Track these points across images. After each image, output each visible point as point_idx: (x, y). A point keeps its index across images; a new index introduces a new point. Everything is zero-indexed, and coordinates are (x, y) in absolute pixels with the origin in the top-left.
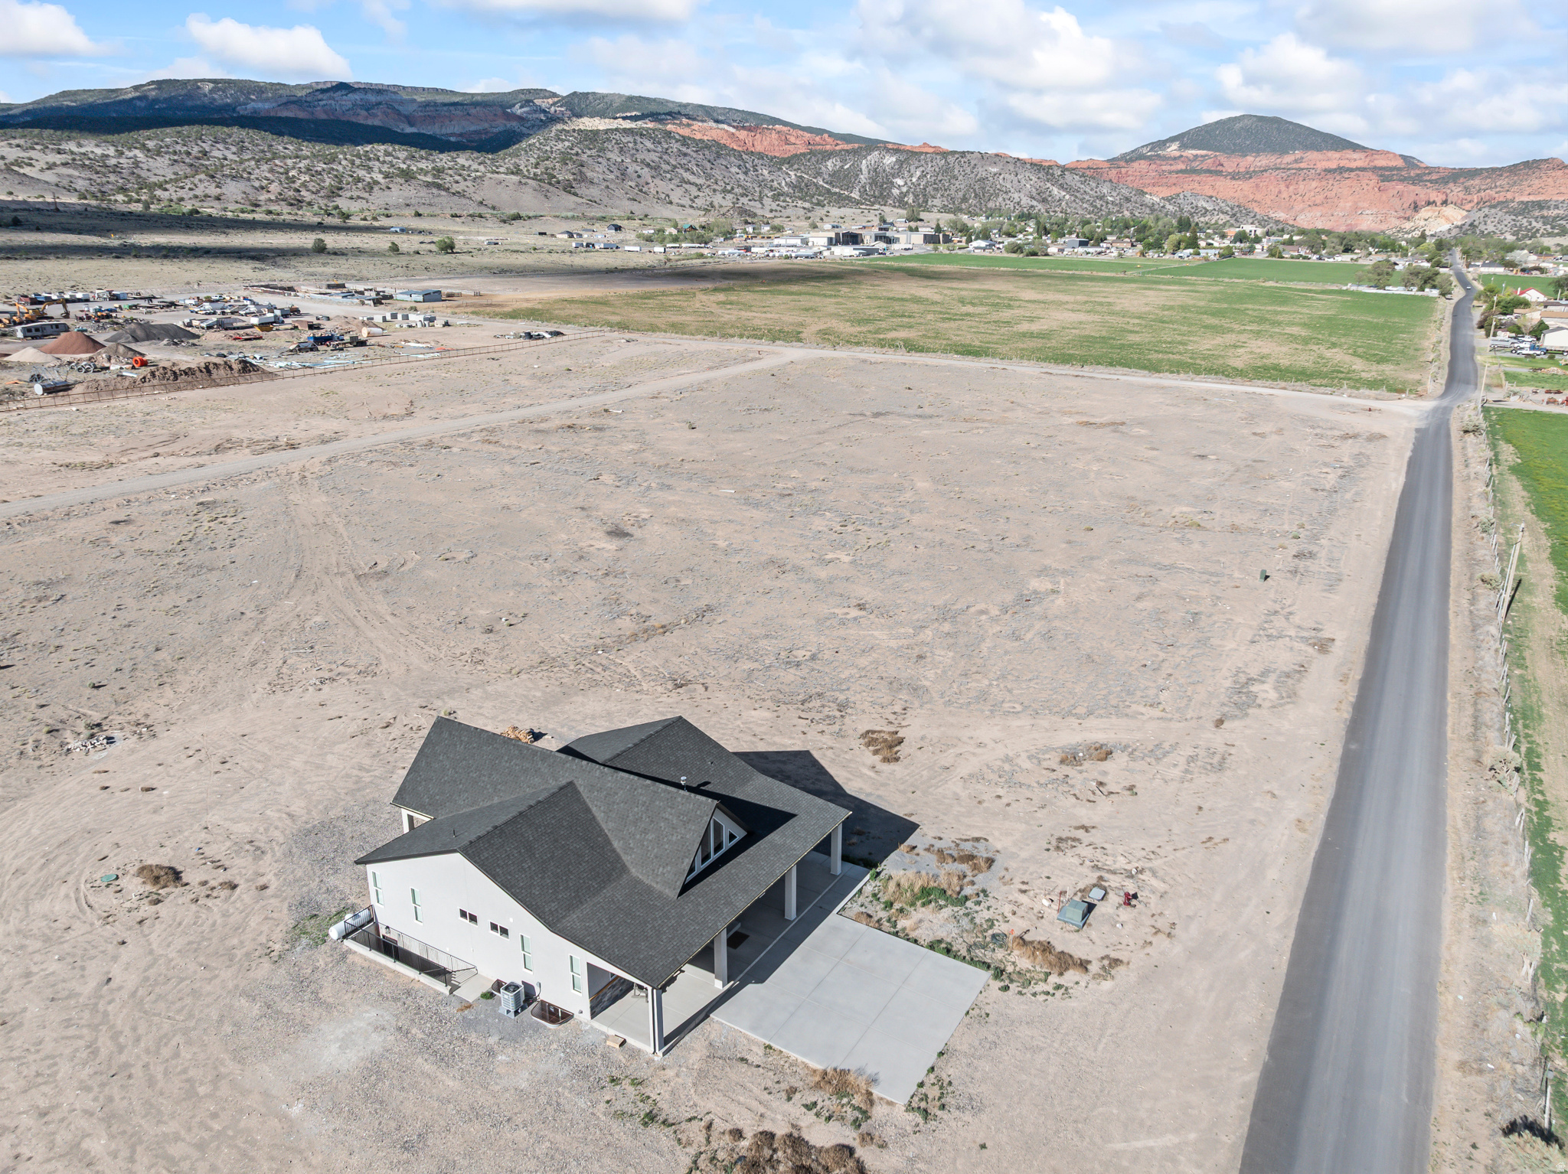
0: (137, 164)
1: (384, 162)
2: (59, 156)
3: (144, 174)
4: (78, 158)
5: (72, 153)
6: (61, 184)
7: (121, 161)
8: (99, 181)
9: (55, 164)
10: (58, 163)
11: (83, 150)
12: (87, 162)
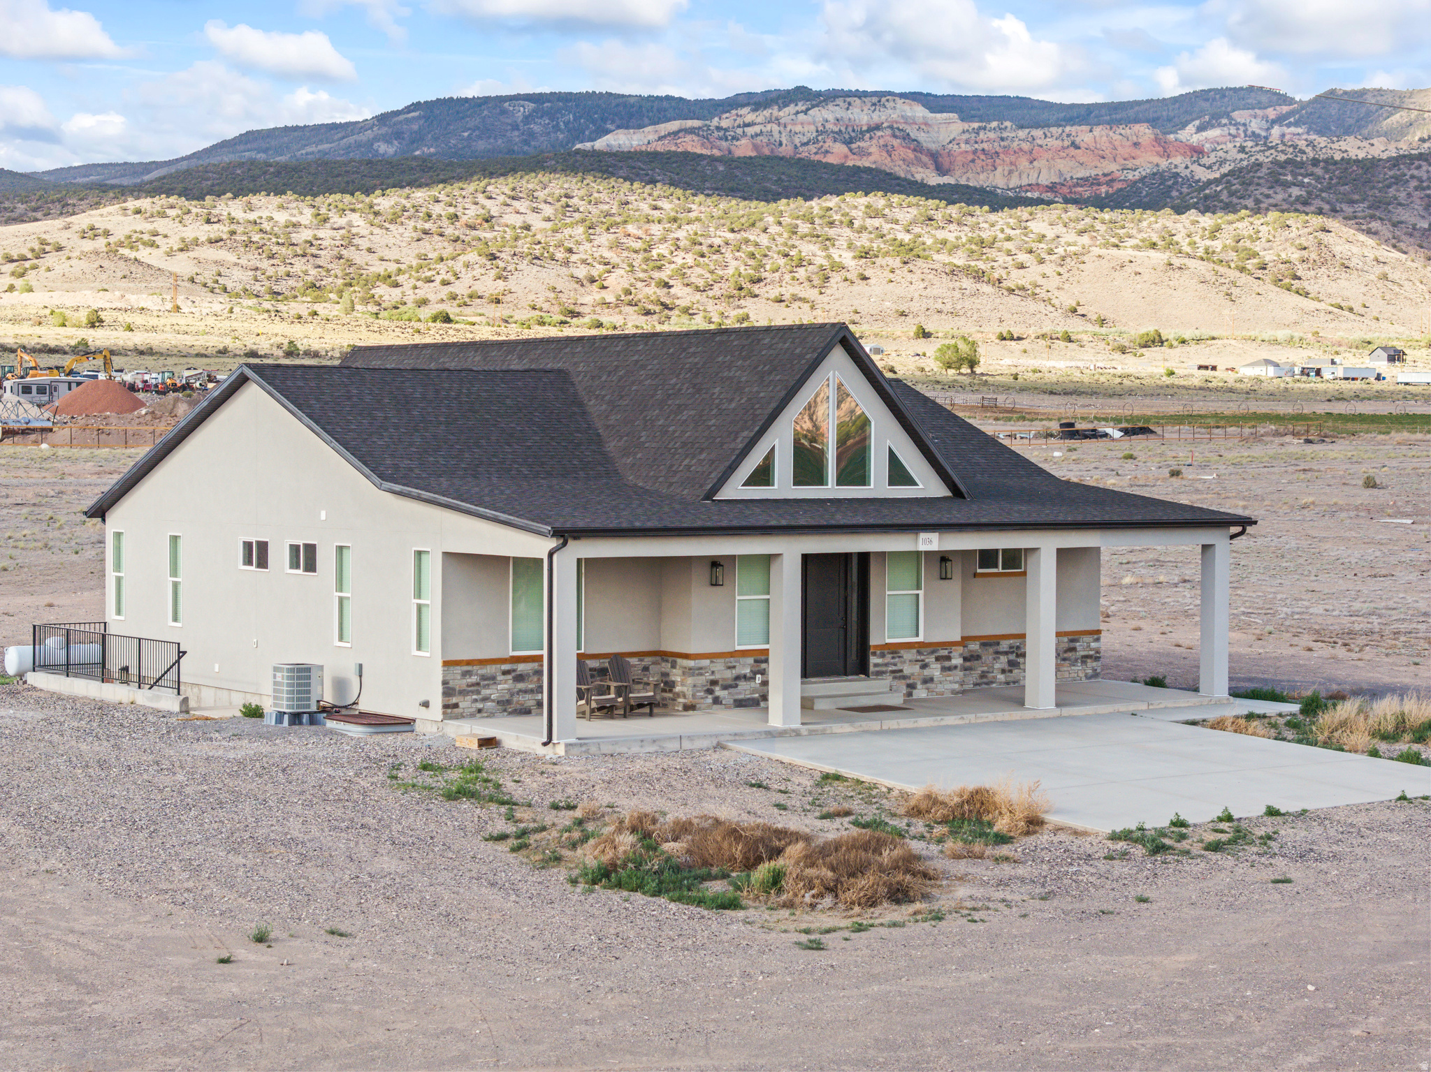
0: (349, 240)
1: (863, 228)
2: (207, 227)
3: (359, 258)
4: (240, 229)
5: (232, 220)
6: (198, 279)
7: (321, 234)
8: (270, 272)
9: (196, 242)
10: (203, 238)
11: (252, 216)
12: (256, 238)
